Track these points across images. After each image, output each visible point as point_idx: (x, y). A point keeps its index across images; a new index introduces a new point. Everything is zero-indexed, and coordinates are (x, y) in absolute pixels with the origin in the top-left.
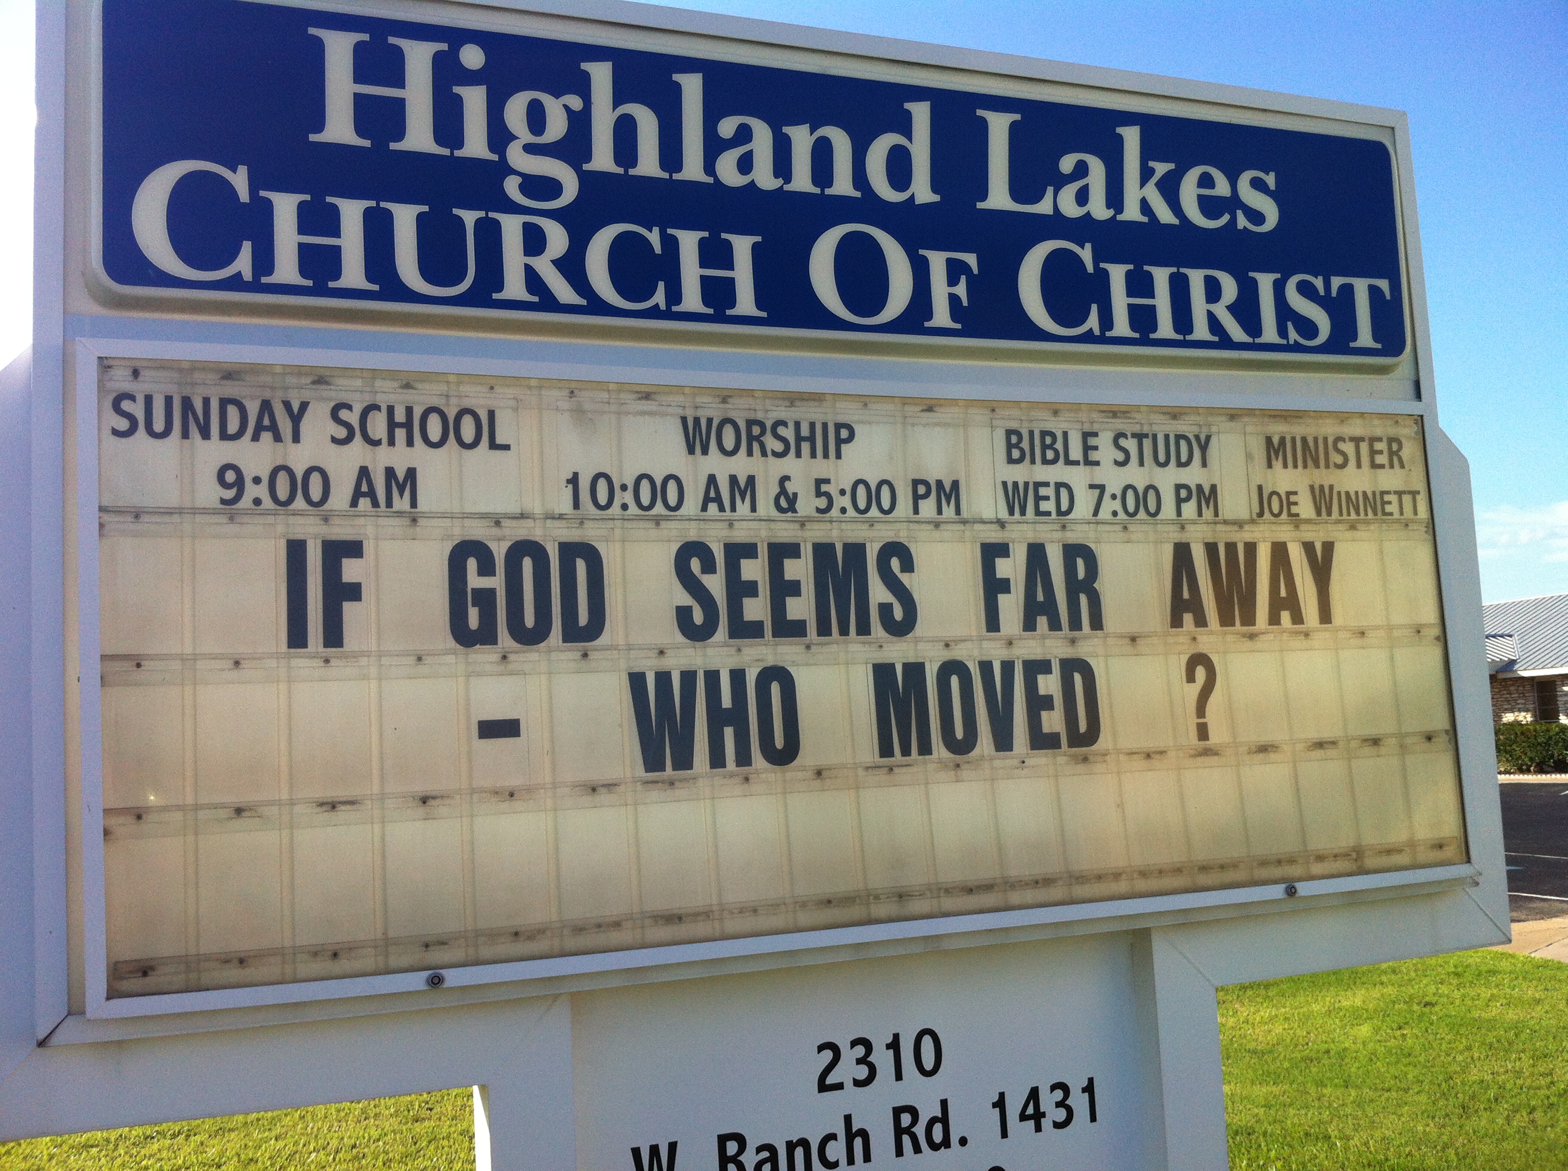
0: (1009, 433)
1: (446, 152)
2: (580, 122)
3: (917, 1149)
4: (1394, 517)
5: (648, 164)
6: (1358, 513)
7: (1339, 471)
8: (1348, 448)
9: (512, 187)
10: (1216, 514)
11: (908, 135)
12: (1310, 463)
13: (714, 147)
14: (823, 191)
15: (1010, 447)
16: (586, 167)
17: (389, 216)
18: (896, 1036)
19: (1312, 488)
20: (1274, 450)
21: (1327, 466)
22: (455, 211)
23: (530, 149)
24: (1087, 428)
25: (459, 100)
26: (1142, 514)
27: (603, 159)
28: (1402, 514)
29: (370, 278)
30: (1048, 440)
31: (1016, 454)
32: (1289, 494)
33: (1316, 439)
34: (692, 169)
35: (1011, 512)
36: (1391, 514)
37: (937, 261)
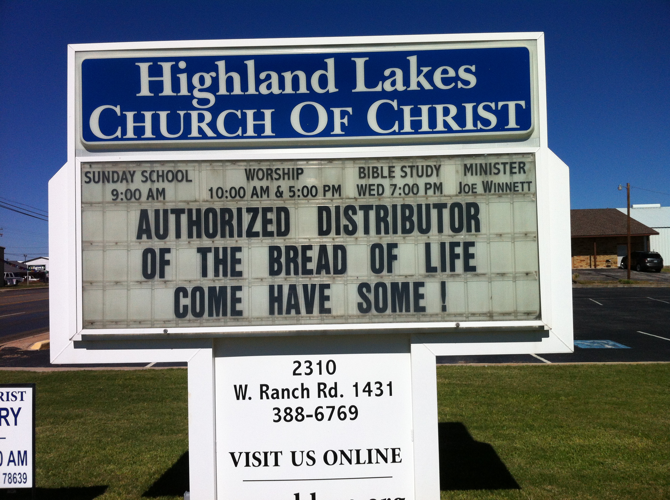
0: (360, 168)
1: (175, 94)
2: (215, 81)
3: (325, 396)
4: (519, 192)
5: (237, 90)
6: (503, 191)
7: (496, 176)
8: (501, 167)
9: (195, 102)
10: (441, 193)
11: (326, 70)
12: (483, 173)
13: (258, 82)
14: (296, 92)
15: (360, 173)
16: (217, 94)
17: (158, 115)
18: (320, 361)
19: (483, 182)
20: (467, 169)
21: (490, 174)
22: (178, 112)
23: (200, 90)
24: (391, 165)
25: (179, 78)
26: (411, 194)
27: (223, 91)
28: (523, 190)
29: (153, 134)
30: (375, 170)
31: (362, 175)
32: (473, 185)
33: (486, 164)
34: (252, 90)
35: (360, 195)
36: (518, 191)
37: (337, 112)
